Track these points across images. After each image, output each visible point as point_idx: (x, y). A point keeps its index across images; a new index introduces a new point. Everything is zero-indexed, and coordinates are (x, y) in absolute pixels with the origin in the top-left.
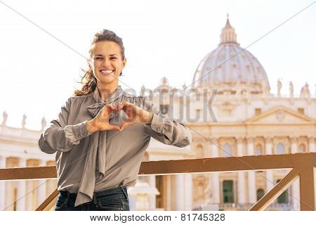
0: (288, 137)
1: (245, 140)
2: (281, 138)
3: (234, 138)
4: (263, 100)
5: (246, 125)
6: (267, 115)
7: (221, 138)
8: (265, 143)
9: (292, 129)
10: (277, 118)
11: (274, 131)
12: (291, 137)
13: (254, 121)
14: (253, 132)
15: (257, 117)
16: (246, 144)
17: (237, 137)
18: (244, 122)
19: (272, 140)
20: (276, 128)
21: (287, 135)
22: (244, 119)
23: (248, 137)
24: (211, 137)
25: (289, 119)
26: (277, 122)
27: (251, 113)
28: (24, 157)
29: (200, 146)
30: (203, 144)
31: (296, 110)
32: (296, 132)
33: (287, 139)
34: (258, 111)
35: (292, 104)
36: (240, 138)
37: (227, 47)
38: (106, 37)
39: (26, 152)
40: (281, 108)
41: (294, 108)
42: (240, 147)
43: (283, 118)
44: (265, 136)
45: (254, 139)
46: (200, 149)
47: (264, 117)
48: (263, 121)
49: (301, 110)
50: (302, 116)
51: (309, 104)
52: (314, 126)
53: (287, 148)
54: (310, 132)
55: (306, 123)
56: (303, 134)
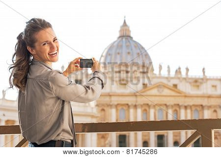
0: (166, 105)
1: (135, 106)
2: (161, 105)
3: (127, 104)
5: (136, 96)
6: (151, 89)
7: (118, 104)
8: (149, 108)
9: (168, 99)
10: (158, 91)
11: (156, 100)
12: (168, 104)
13: (142, 93)
14: (141, 100)
15: (143, 90)
16: (136, 109)
17: (130, 104)
18: (135, 93)
19: (154, 106)
20: (157, 98)
21: (165, 103)
23: (137, 104)
24: (111, 104)
25: (166, 92)
26: (158, 94)
27: (140, 87)
29: (103, 110)
30: (105, 108)
31: (172, 86)
32: (171, 101)
33: (165, 106)
35: (169, 81)
36: (132, 105)
37: (124, 40)
40: (161, 84)
41: (171, 84)
42: (132, 111)
43: (163, 91)
44: (150, 104)
45: (142, 106)
46: (103, 112)
47: (149, 90)
48: (149, 93)
49: (175, 86)
50: (176, 90)
51: (181, 82)
52: (183, 98)
53: (165, 112)
54: (181, 101)
55: (179, 94)
56: (176, 103)
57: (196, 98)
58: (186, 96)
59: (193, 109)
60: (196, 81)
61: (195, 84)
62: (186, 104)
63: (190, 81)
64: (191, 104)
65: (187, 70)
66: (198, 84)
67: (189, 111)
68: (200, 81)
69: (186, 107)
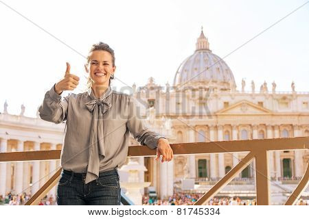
0: (250, 125)
1: (216, 128)
2: (244, 126)
3: (207, 126)
4: (231, 95)
5: (216, 115)
6: (234, 107)
7: (196, 126)
8: (232, 129)
9: (253, 118)
10: (241, 109)
11: (239, 120)
12: (252, 124)
13: (222, 112)
14: (222, 121)
15: (225, 109)
16: (217, 130)
17: (210, 125)
18: (215, 113)
19: (237, 127)
20: (240, 118)
21: (249, 123)
22: (215, 111)
23: (218, 125)
24: (189, 125)
25: (251, 110)
26: (241, 114)
27: (221, 105)
28: (39, 141)
29: (180, 132)
30: (182, 130)
31: (257, 103)
32: (256, 121)
33: (249, 127)
34: (226, 104)
35: (254, 99)
36: (212, 126)
37: (202, 53)
38: (102, 47)
39: (40, 137)
40: (244, 102)
41: (255, 102)
42: (212, 132)
43: (247, 109)
44: (232, 124)
45: (223, 127)
46: (180, 135)
47: (231, 108)
48: (230, 112)
49: (261, 103)
50: (262, 108)
51: (267, 99)
52: (270, 117)
53: (249, 133)
54: (268, 121)
55: (265, 113)
56: (262, 123)
57: (285, 117)
58: (273, 115)
59: (282, 129)
60: (284, 98)
61: (283, 101)
62: (273, 124)
63: (277, 97)
64: (279, 124)
65: (274, 85)
66: (286, 101)
67: (277, 132)
68: (289, 97)
69: (273, 128)
